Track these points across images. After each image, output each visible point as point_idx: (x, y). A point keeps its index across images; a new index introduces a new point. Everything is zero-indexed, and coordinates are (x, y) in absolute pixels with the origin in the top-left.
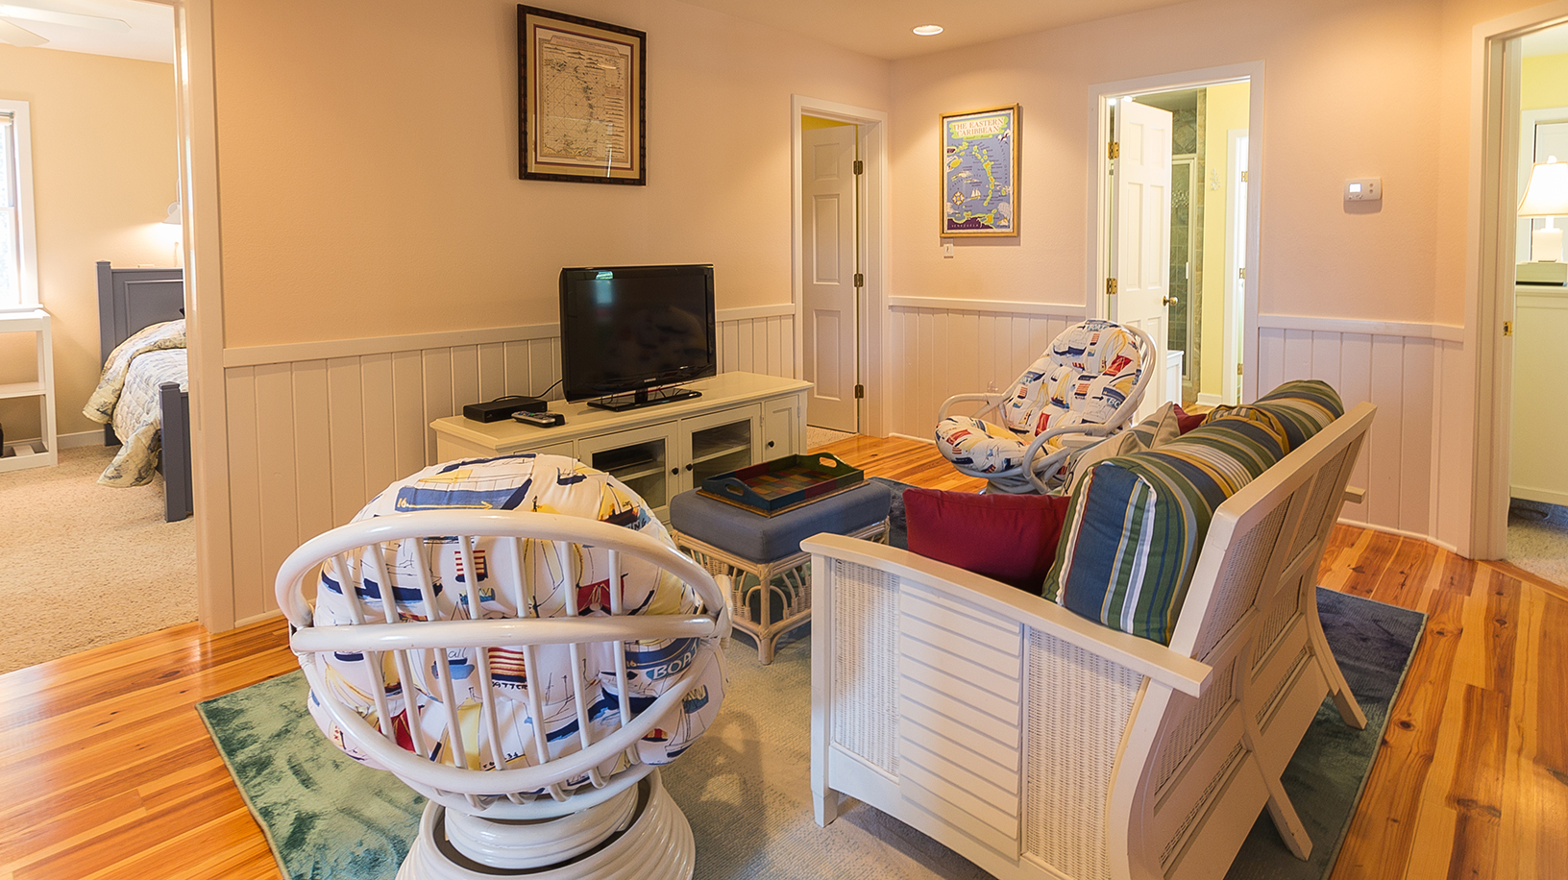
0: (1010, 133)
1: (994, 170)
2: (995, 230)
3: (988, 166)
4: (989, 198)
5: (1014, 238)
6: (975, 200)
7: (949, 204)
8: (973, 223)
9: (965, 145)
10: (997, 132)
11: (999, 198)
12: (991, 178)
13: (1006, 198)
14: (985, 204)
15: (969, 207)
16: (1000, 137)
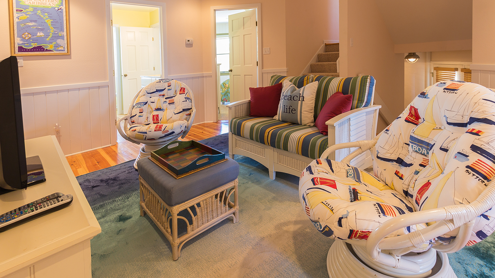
0: (63, 8)
1: (53, 24)
2: (55, 52)
3: (49, 22)
4: (51, 36)
5: (68, 55)
6: (40, 37)
7: (19, 39)
8: (39, 49)
9: (31, 9)
10: (54, 6)
11: (56, 37)
12: (51, 27)
13: (62, 37)
14: (47, 39)
15: (35, 41)
16: (57, 9)
